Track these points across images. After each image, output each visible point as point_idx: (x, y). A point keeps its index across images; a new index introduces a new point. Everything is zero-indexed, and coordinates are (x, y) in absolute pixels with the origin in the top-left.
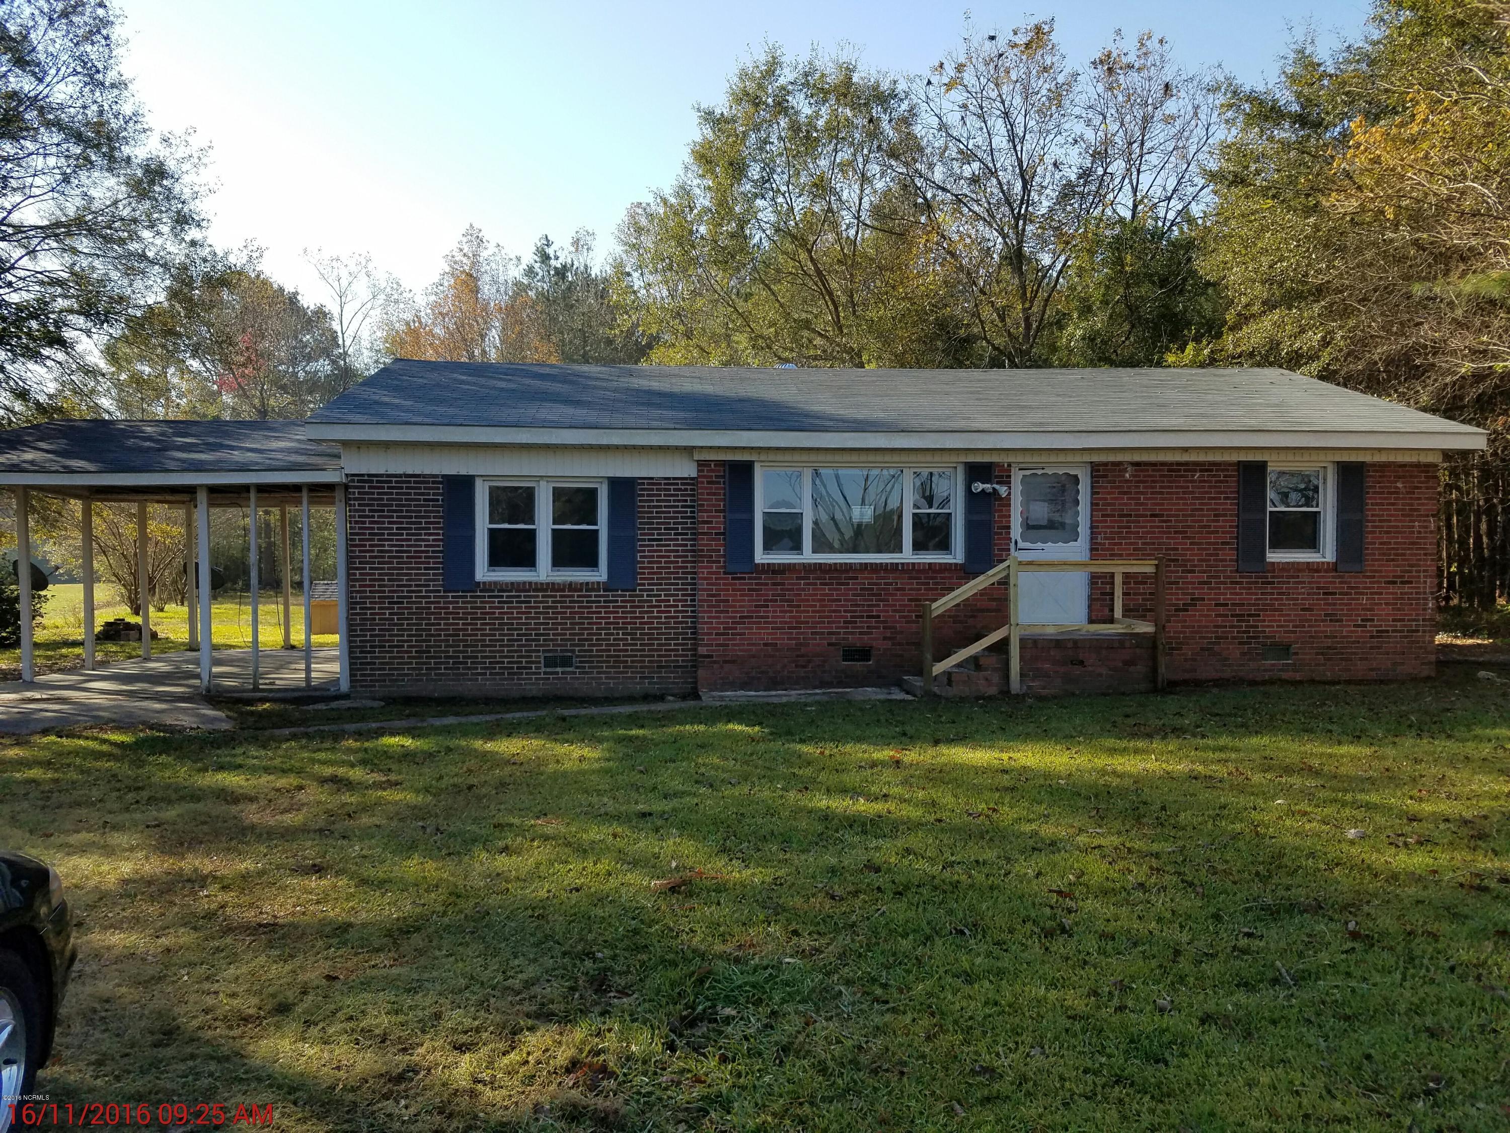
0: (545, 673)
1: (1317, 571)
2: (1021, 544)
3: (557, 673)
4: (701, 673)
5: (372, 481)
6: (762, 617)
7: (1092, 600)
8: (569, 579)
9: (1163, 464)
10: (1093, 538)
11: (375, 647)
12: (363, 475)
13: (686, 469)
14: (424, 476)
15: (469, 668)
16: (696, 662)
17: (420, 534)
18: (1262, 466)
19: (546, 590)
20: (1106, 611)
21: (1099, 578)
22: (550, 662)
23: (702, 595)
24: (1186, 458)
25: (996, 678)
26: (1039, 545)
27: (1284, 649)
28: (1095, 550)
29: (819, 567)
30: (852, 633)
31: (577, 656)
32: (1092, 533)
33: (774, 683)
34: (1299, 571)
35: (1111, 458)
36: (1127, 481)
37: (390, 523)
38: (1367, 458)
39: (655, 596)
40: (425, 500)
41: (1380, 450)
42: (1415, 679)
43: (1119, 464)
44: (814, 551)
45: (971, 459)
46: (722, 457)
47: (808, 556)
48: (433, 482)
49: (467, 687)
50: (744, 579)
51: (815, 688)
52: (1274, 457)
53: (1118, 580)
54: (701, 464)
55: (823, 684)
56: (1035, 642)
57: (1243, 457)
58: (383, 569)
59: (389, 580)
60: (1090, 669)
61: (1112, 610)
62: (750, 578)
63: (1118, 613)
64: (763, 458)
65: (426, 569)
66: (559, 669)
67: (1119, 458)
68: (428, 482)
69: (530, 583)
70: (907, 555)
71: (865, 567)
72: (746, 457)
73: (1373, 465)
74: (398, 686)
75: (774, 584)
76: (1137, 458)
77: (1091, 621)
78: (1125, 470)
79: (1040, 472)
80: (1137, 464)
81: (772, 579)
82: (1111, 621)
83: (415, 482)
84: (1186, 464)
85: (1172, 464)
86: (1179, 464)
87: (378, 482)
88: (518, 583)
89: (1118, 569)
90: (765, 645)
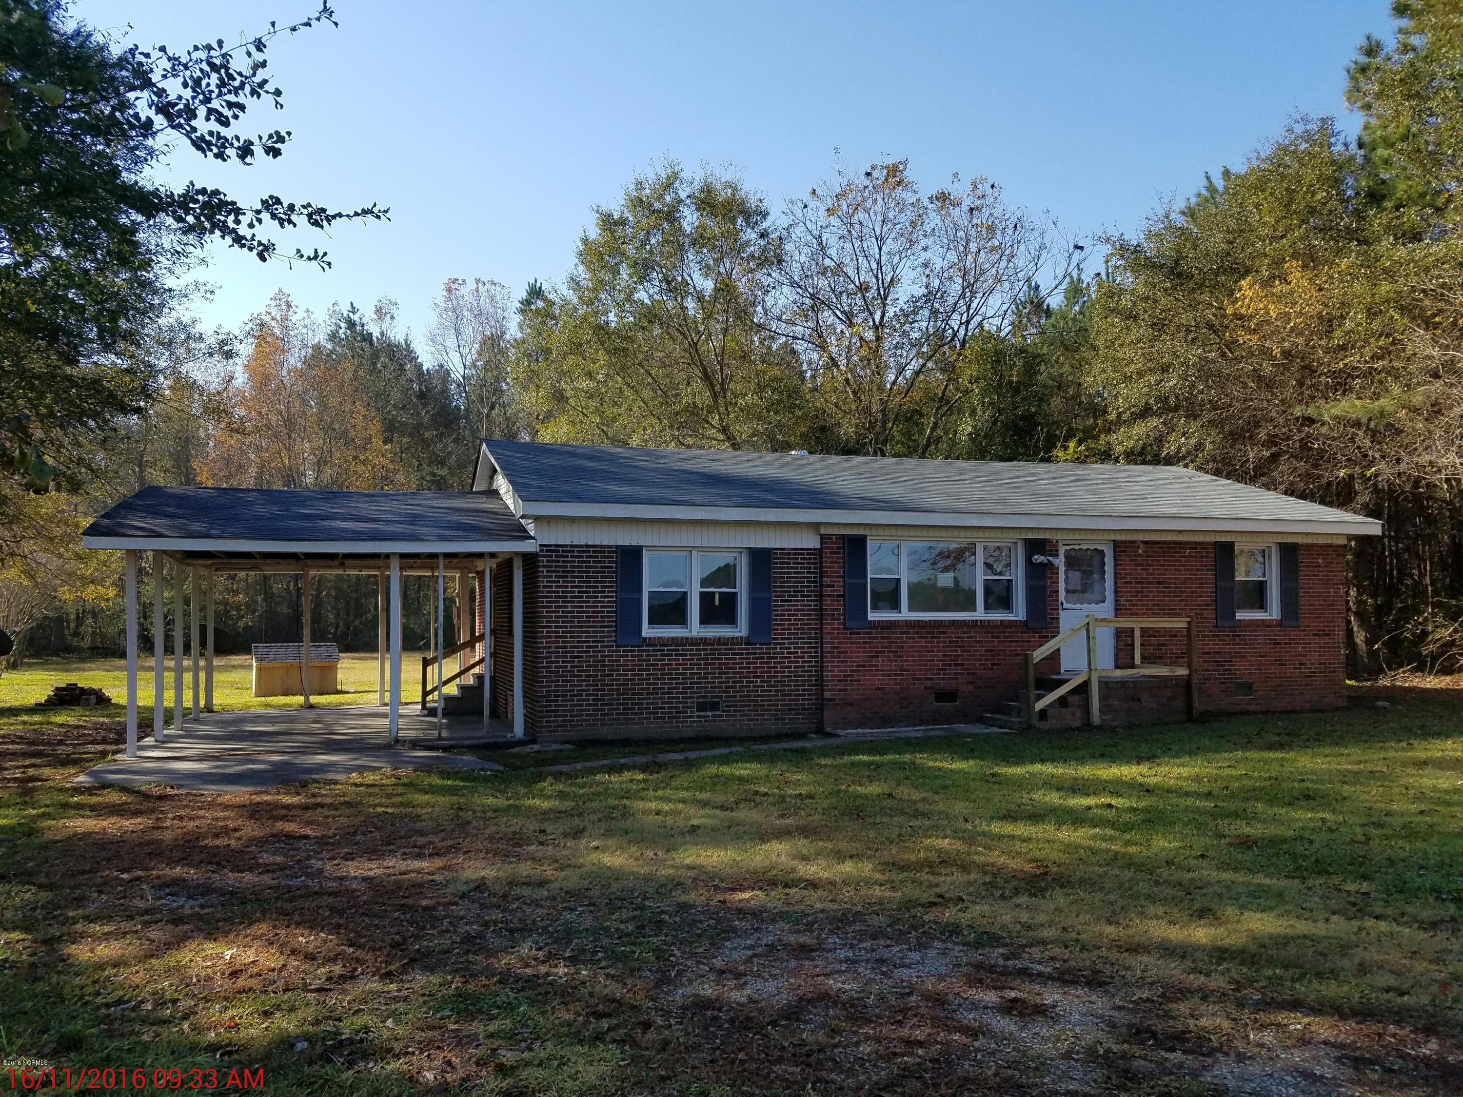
0: (698, 717)
1: (1269, 626)
2: (1065, 606)
3: (708, 716)
4: (826, 713)
5: (558, 551)
6: (874, 666)
7: (1117, 651)
8: (718, 635)
9: (1165, 543)
10: (1116, 600)
11: (558, 696)
12: (550, 546)
13: (811, 542)
14: (601, 546)
15: (636, 714)
16: (821, 705)
17: (597, 597)
18: (1231, 545)
19: (699, 645)
20: (1129, 660)
21: (1122, 632)
22: (702, 707)
23: (827, 648)
24: (1180, 538)
25: (1079, 713)
26: (1078, 606)
27: (1248, 687)
28: (1118, 610)
29: (918, 624)
30: (943, 679)
31: (724, 702)
32: (1116, 596)
33: (884, 722)
34: (1258, 626)
35: (1130, 537)
36: (1141, 556)
37: (572, 587)
38: (1299, 540)
39: (786, 648)
40: (602, 567)
41: (1307, 534)
42: (1337, 709)
43: (1134, 542)
44: (910, 610)
45: (1030, 536)
46: (842, 532)
47: (905, 614)
48: (609, 552)
49: (635, 730)
50: (859, 633)
51: (916, 725)
52: (1239, 539)
53: (1137, 633)
54: (823, 537)
55: (922, 722)
56: (1106, 683)
57: (1218, 539)
58: (566, 627)
59: (571, 637)
60: (1144, 704)
61: (1133, 658)
62: (864, 633)
63: (1138, 660)
64: (874, 532)
65: (601, 627)
66: (708, 713)
67: (1135, 537)
68: (604, 552)
69: (687, 638)
70: (980, 614)
71: (953, 623)
72: (861, 532)
73: (1303, 545)
74: (577, 731)
75: (883, 638)
76: (1147, 538)
77: (1117, 667)
78: (1138, 547)
79: (1077, 547)
80: (1146, 543)
81: (881, 633)
82: (1133, 666)
83: (594, 552)
84: (1180, 543)
85: (1170, 543)
86: (1175, 543)
87: (563, 551)
88: (677, 639)
89: (1136, 624)
90: (877, 689)
